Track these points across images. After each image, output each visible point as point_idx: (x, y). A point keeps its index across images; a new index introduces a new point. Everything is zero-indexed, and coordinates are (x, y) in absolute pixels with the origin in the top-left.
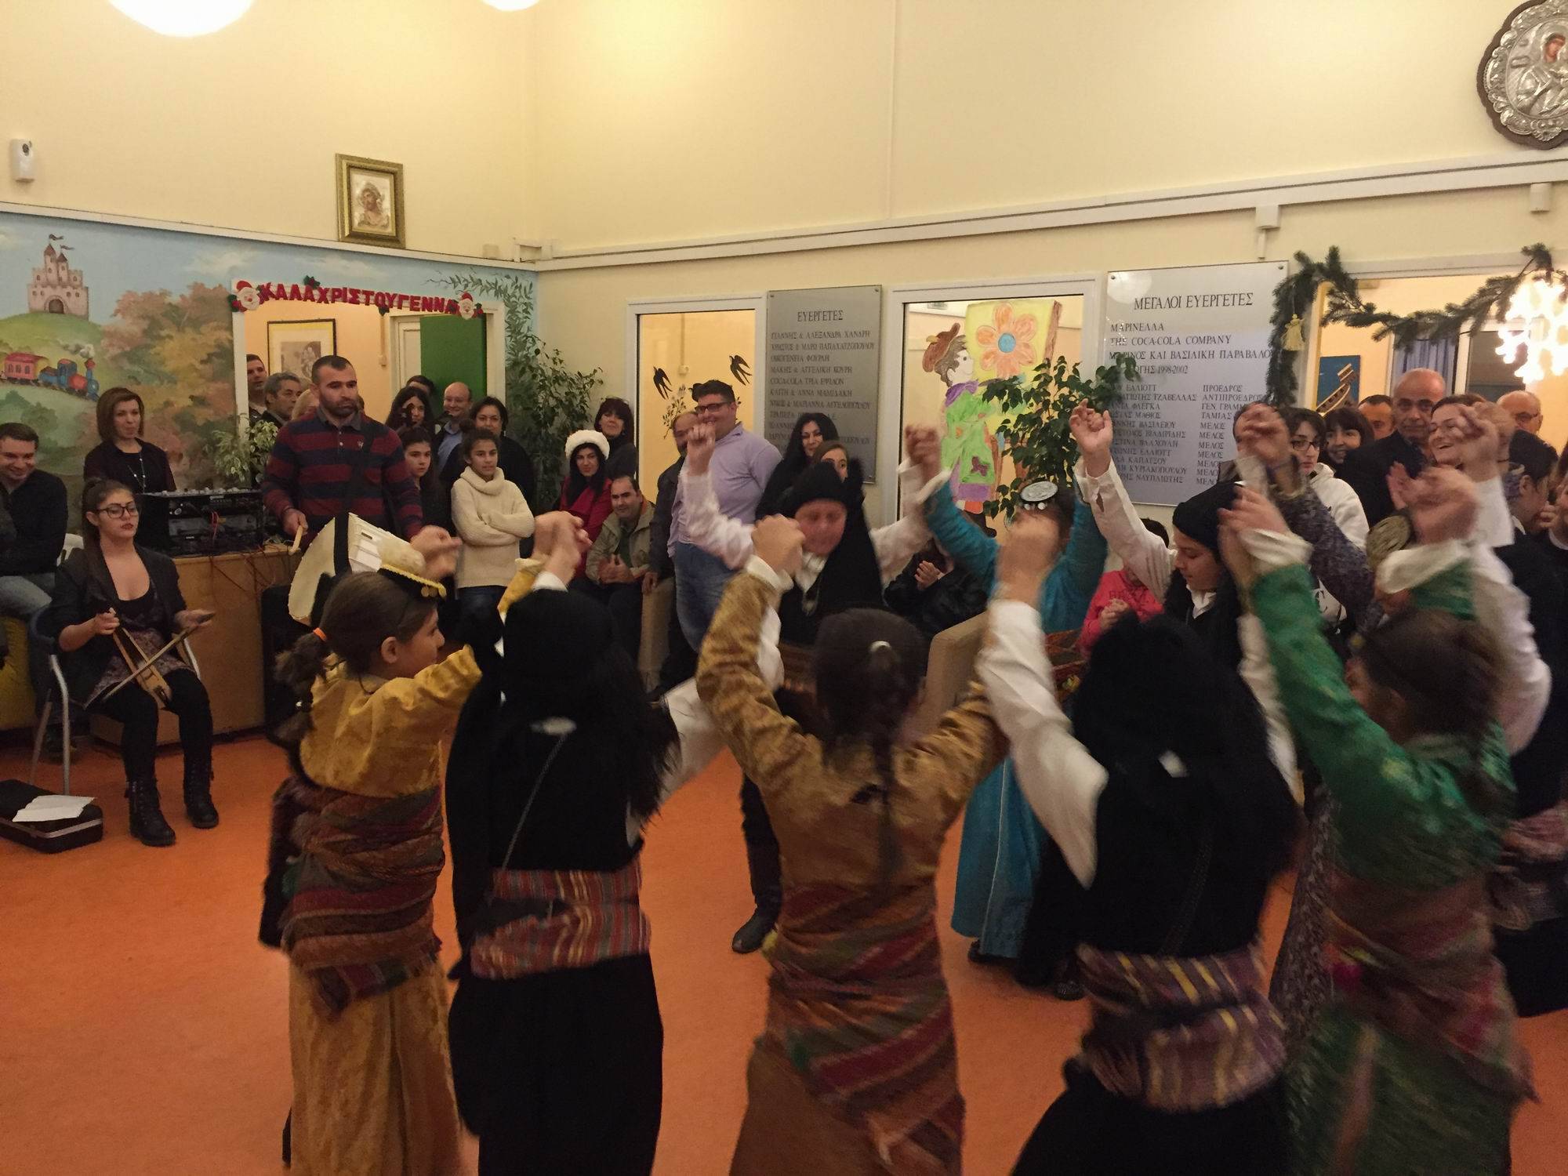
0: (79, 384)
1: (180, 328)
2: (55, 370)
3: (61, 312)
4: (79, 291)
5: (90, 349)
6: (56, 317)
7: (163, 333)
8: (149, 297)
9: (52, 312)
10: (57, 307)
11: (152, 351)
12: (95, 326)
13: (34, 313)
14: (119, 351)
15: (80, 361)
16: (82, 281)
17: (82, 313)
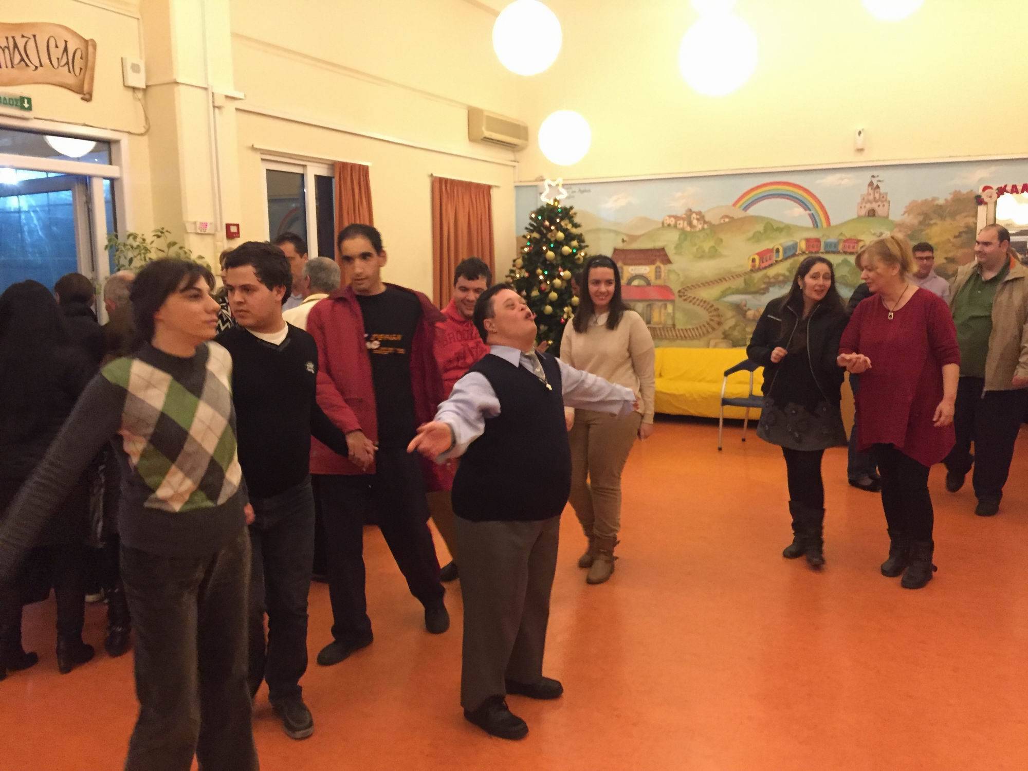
1: (942, 217)
3: (874, 215)
4: (885, 203)
6: (872, 218)
7: (932, 222)
8: (925, 202)
9: (869, 216)
10: (872, 213)
11: (924, 233)
12: (892, 222)
13: (859, 217)
16: (887, 198)
17: (885, 215)
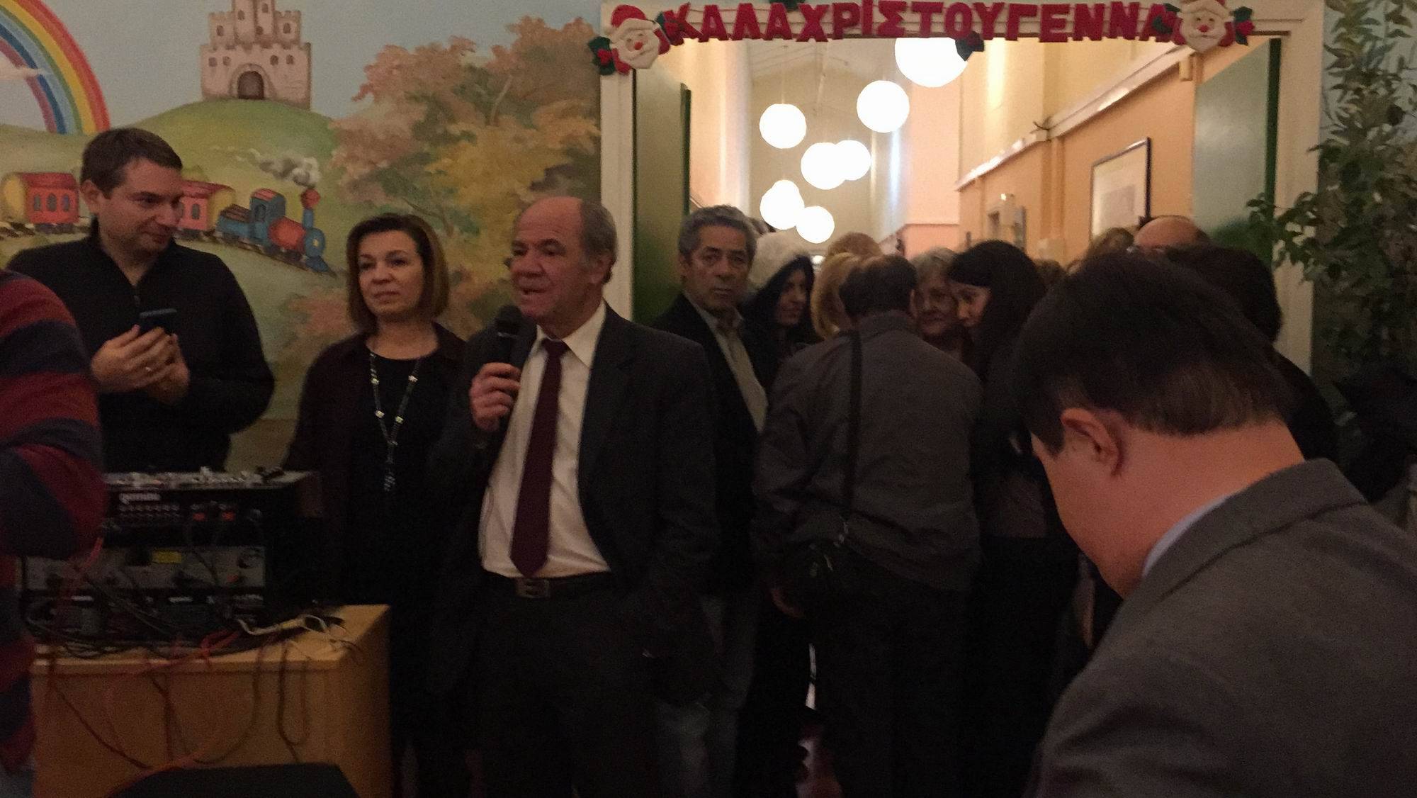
0: (288, 236)
1: (490, 116)
2: (244, 210)
3: (260, 96)
4: (294, 51)
5: (311, 168)
6: (253, 105)
7: (455, 129)
8: (430, 55)
9: (242, 96)
10: (252, 87)
11: (431, 168)
12: (323, 122)
13: (211, 99)
14: (366, 170)
15: (290, 190)
16: (298, 32)
17: (301, 96)
